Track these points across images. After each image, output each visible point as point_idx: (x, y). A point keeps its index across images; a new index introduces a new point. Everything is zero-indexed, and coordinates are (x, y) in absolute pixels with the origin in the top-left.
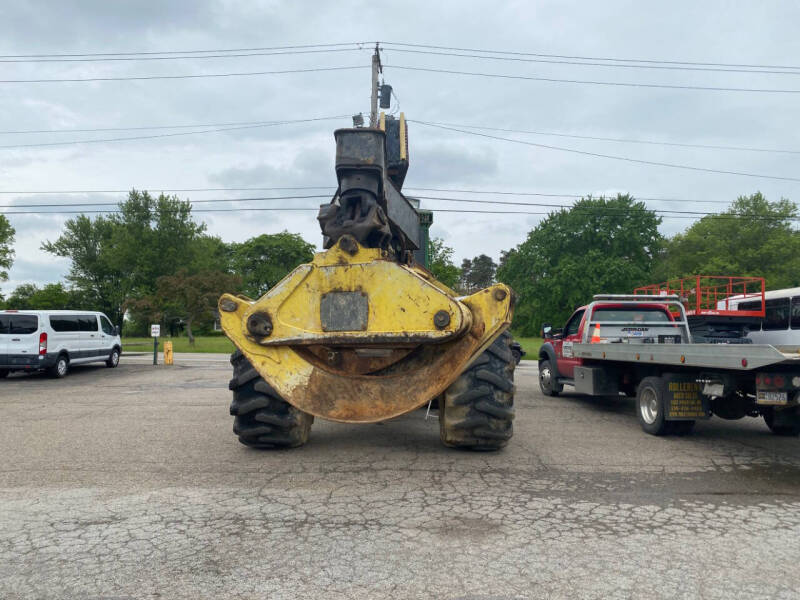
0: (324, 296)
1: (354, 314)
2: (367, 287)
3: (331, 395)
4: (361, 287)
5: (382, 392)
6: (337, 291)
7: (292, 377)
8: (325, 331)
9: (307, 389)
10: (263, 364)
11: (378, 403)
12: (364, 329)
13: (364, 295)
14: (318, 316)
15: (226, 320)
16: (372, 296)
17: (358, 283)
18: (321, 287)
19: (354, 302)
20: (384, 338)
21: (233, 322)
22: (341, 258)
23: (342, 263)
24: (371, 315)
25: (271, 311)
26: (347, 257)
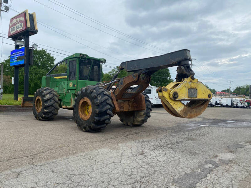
0: (189, 89)
1: (195, 94)
2: (197, 88)
3: (187, 112)
4: (196, 88)
5: (196, 111)
6: (191, 88)
7: (180, 108)
8: (189, 97)
9: (183, 111)
10: (173, 105)
11: (195, 114)
12: (197, 97)
13: (197, 89)
14: (187, 94)
15: (164, 93)
16: (198, 90)
17: (195, 87)
18: (188, 87)
19: (195, 91)
20: (200, 99)
21: (166, 94)
22: (191, 80)
23: (191, 81)
24: (198, 94)
25: (178, 92)
26: (192, 80)
